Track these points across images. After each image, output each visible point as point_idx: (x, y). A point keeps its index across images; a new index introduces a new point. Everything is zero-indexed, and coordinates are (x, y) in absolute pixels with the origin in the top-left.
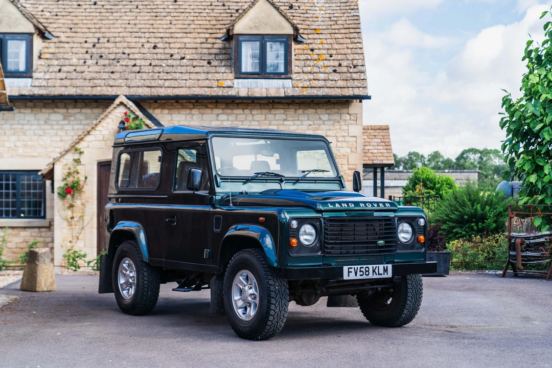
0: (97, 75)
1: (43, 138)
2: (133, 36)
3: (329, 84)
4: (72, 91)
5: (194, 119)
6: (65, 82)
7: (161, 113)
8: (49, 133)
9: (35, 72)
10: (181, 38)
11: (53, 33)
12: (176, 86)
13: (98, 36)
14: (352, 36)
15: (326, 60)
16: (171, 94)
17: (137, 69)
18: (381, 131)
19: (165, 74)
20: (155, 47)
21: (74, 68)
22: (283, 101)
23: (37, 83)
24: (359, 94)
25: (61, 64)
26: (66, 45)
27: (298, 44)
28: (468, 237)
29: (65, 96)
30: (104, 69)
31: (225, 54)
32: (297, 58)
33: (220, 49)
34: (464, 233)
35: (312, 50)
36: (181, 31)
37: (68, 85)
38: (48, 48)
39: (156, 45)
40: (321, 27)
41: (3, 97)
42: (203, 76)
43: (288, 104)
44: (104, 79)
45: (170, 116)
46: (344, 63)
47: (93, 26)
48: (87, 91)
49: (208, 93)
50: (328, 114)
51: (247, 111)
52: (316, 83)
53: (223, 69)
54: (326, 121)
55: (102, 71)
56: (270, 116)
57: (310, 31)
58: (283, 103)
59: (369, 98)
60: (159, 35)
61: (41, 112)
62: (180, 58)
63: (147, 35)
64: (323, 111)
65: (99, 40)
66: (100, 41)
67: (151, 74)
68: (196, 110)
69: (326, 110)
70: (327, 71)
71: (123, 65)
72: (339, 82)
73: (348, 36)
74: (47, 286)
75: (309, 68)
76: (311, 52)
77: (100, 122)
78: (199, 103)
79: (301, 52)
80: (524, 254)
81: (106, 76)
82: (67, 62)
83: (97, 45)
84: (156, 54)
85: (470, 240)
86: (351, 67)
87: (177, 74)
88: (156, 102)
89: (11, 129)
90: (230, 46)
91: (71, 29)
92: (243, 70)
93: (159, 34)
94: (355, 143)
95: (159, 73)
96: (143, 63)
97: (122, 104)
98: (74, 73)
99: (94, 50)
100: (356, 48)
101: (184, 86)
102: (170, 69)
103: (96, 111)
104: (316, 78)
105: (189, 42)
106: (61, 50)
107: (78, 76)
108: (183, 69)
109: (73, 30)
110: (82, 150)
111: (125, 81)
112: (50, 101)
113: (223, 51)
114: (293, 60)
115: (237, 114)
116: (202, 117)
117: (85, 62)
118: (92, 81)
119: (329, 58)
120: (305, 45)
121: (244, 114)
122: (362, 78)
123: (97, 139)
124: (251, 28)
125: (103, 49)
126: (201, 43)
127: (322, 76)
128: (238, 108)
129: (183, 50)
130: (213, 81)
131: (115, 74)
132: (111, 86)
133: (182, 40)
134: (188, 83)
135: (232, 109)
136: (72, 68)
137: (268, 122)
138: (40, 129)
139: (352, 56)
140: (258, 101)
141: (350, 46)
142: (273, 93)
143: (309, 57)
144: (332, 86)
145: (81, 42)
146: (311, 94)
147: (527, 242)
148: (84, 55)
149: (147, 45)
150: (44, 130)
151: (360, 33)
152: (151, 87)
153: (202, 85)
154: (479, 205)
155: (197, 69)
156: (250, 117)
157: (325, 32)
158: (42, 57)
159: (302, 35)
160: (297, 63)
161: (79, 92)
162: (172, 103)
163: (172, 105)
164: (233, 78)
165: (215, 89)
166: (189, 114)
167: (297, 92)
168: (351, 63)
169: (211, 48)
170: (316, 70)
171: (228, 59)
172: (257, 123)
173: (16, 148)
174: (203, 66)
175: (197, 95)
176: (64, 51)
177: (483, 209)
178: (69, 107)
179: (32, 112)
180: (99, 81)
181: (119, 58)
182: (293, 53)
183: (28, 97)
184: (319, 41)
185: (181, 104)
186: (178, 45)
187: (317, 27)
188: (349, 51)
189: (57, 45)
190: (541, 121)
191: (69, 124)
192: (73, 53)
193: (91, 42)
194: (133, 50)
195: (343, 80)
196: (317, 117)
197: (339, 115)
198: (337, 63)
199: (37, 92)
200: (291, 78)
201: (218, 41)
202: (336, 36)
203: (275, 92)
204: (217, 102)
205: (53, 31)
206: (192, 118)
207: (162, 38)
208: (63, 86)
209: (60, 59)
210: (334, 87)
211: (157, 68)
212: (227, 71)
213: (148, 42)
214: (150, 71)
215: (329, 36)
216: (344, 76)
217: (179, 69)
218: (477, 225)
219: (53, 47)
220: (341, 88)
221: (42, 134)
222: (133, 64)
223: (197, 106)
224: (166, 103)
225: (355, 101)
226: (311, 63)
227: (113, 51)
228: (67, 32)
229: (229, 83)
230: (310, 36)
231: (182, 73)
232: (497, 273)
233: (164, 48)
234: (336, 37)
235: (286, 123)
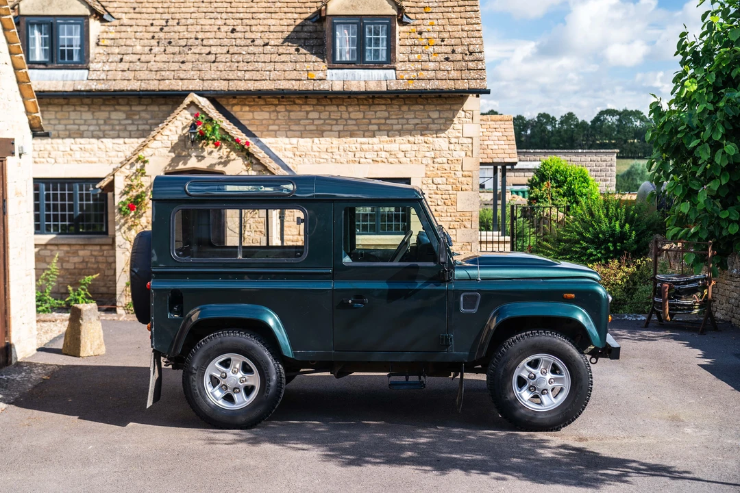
0: (165, 66)
1: (103, 140)
2: (208, 17)
3: (440, 75)
4: (135, 86)
5: (280, 117)
6: (127, 74)
7: (241, 111)
8: (109, 135)
9: (92, 63)
10: (265, 19)
11: (113, 14)
12: (258, 79)
13: (167, 18)
14: (468, 15)
15: (436, 45)
16: (252, 89)
17: (212, 58)
18: (503, 122)
19: (245, 63)
20: (233, 31)
21: (138, 57)
22: (384, 96)
23: (94, 76)
24: (476, 87)
25: (122, 53)
26: (129, 29)
27: (403, 25)
28: (603, 262)
29: (127, 90)
30: (173, 58)
31: (316, 38)
32: (402, 44)
33: (310, 32)
34: (599, 255)
35: (420, 33)
36: (264, 10)
37: (131, 78)
38: (107, 32)
39: (235, 27)
40: (431, 4)
41: (36, 121)
42: (290, 66)
43: (391, 99)
44: (174, 71)
45: (251, 114)
46: (459, 49)
47: (160, 5)
48: (154, 86)
49: (296, 87)
50: (438, 111)
51: (343, 108)
52: (424, 74)
53: (314, 58)
54: (436, 119)
55: (172, 60)
56: (370, 114)
57: (418, 10)
58: (384, 98)
59: (488, 92)
60: (238, 16)
61: (100, 110)
62: (262, 43)
63: (224, 16)
64: (432, 107)
65: (167, 22)
66: (169, 24)
67: (228, 64)
68: (282, 106)
69: (436, 105)
70: (438, 59)
71: (195, 53)
72: (452, 72)
73: (463, 15)
74: (93, 349)
75: (416, 56)
76: (419, 36)
77: (167, 125)
78: (286, 98)
79: (406, 35)
80: (673, 302)
81: (175, 66)
82: (130, 50)
83: (166, 29)
84: (235, 39)
85: (606, 265)
86: (466, 54)
87: (260, 63)
88: (235, 98)
89: (66, 130)
90: (322, 29)
91: (134, 9)
92: (338, 59)
93: (238, 14)
94: (470, 145)
95: (238, 62)
96: (219, 50)
97: (192, 103)
98: (138, 63)
99: (162, 35)
100: (472, 31)
101: (268, 78)
102: (251, 58)
103: (164, 108)
104: (425, 68)
105: (273, 24)
106: (123, 35)
107: (143, 67)
108: (267, 58)
109: (137, 10)
110: (146, 159)
111: (198, 72)
112: (111, 97)
113: (315, 36)
114: (397, 46)
115: (330, 112)
116: (289, 115)
117: (151, 50)
118: (158, 72)
119: (440, 43)
120: (412, 27)
121: (339, 111)
122: (479, 67)
123: (164, 145)
124: (346, 8)
125: (172, 34)
126: (288, 25)
127: (432, 65)
128: (332, 105)
129: (267, 34)
130: (302, 72)
131: (187, 63)
132: (182, 79)
133: (265, 22)
134: (273, 75)
135: (325, 106)
136: (135, 58)
137: (367, 121)
138: (100, 130)
139: (468, 40)
140: (355, 96)
141: (466, 28)
142: (373, 87)
143: (417, 42)
144: (444, 78)
145: (146, 24)
146: (418, 88)
147: (677, 287)
148: (149, 41)
149: (224, 29)
150: (104, 131)
151: (478, 11)
152: (229, 80)
153: (288, 78)
154: (618, 222)
155: (283, 58)
156: (345, 115)
157: (437, 10)
158: (100, 43)
159: (408, 14)
160: (403, 49)
161: (144, 86)
162: (254, 98)
163: (254, 101)
164: (326, 68)
165: (305, 82)
166: (273, 111)
167: (402, 86)
168: (467, 48)
169: (300, 32)
170: (425, 57)
171: (319, 45)
172: (354, 122)
173: (71, 152)
174: (290, 54)
175: (283, 90)
176: (127, 37)
177: (622, 226)
178: (133, 103)
179: (89, 110)
180: (168, 73)
181: (191, 44)
182: (398, 37)
183: (85, 93)
184: (429, 22)
185: (264, 99)
186: (261, 28)
187: (427, 5)
188: (465, 34)
189: (119, 28)
190: (698, 136)
191: (133, 124)
192: (136, 38)
193: (158, 24)
194: (208, 35)
195: (457, 70)
196: (425, 115)
197: (452, 112)
198: (449, 49)
199: (94, 86)
200: (395, 69)
201: (309, 22)
202: (449, 15)
203: (375, 85)
204: (306, 97)
205: (114, 12)
206: (277, 116)
207: (242, 19)
208: (124, 80)
209: (122, 46)
210: (446, 79)
211: (236, 56)
212: (319, 60)
213: (225, 24)
214: (227, 60)
215: (440, 15)
216: (458, 65)
217: (262, 58)
218: (615, 245)
219: (114, 31)
220: (454, 80)
221: (102, 136)
222: (207, 52)
223: (283, 102)
224: (247, 98)
225: (471, 95)
226: (419, 49)
227: (184, 35)
228: (129, 13)
229: (321, 75)
230: (418, 16)
231: (265, 62)
232: (639, 319)
233: (245, 32)
234: (450, 17)
235: (388, 121)
